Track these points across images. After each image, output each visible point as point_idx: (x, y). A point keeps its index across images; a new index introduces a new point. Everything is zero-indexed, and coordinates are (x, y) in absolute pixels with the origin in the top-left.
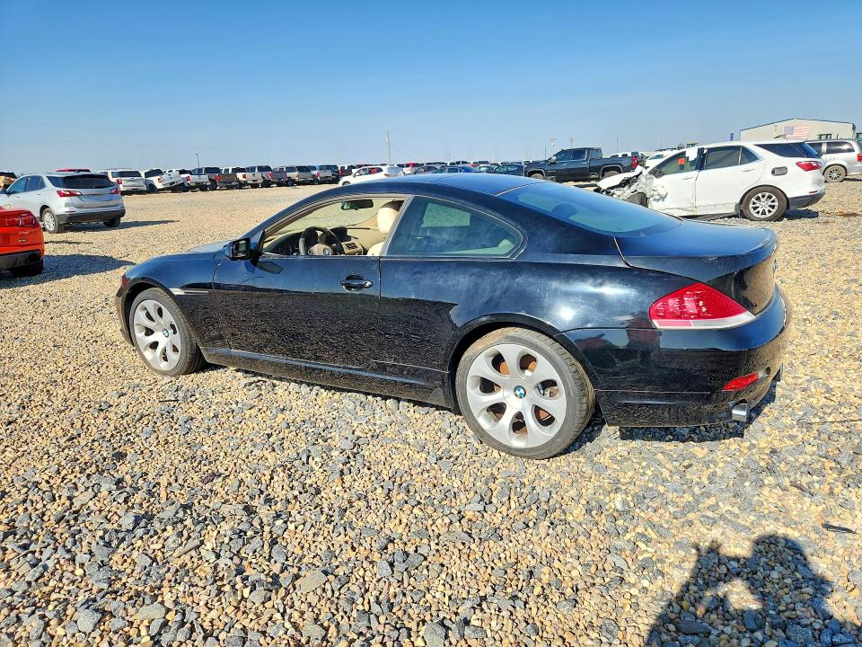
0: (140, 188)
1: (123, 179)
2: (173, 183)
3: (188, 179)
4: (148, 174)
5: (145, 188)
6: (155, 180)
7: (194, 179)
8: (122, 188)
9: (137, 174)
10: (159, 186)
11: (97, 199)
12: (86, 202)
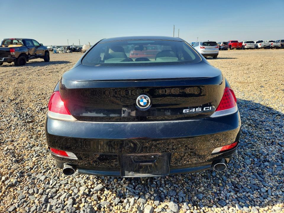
0: (252, 47)
1: (247, 44)
2: (265, 46)
3: (272, 44)
4: (257, 42)
5: (254, 47)
6: (259, 44)
7: (274, 44)
8: (246, 47)
9: (253, 42)
10: (259, 46)
11: (210, 50)
12: (207, 50)
